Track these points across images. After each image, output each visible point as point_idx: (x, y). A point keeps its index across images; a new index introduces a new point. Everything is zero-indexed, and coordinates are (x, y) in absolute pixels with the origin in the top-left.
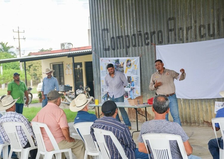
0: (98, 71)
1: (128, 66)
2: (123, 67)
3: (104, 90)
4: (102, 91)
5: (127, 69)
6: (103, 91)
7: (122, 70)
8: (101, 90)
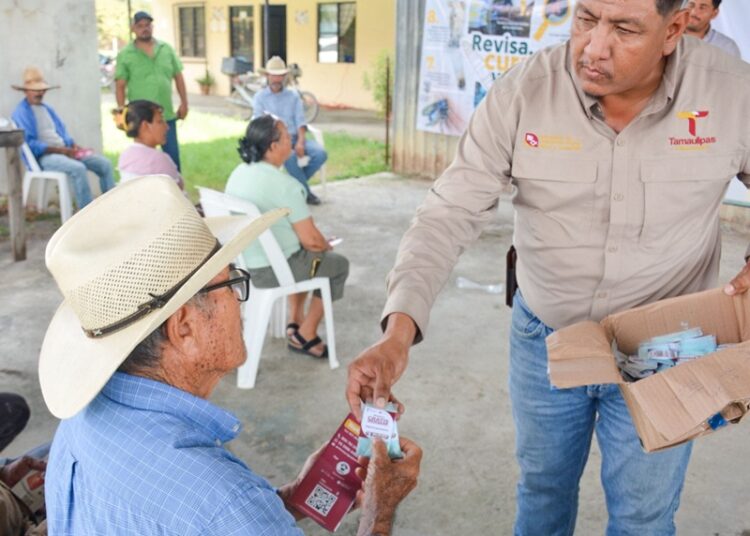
0: (416, 24)
1: (552, 16)
2: (527, 19)
3: (433, 89)
4: (422, 92)
5: (545, 25)
6: (427, 90)
7: (524, 27)
8: (422, 86)
